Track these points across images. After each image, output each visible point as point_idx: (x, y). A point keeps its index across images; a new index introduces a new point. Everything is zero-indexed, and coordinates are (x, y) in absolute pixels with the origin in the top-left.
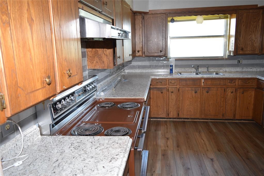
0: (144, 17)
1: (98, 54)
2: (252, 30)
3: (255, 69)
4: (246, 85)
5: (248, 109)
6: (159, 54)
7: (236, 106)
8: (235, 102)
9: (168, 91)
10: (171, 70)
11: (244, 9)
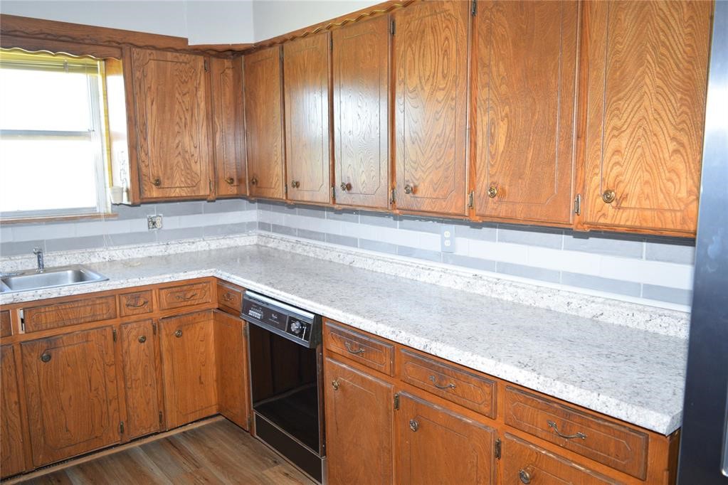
2: (181, 119)
3: (205, 242)
4: (185, 303)
5: (201, 383)
7: (163, 385)
8: (156, 370)
11: (147, 47)
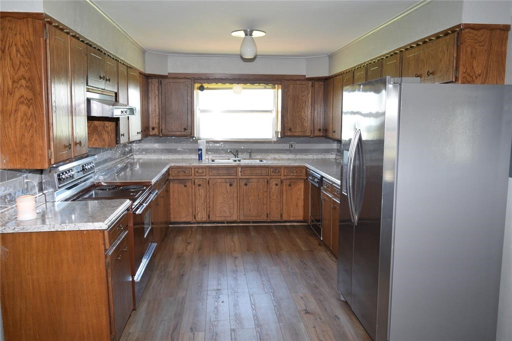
0: (161, 81)
1: (98, 130)
2: (301, 106)
5: (297, 206)
6: (183, 133)
7: (283, 203)
8: (281, 197)
9: (194, 184)
10: (200, 157)
